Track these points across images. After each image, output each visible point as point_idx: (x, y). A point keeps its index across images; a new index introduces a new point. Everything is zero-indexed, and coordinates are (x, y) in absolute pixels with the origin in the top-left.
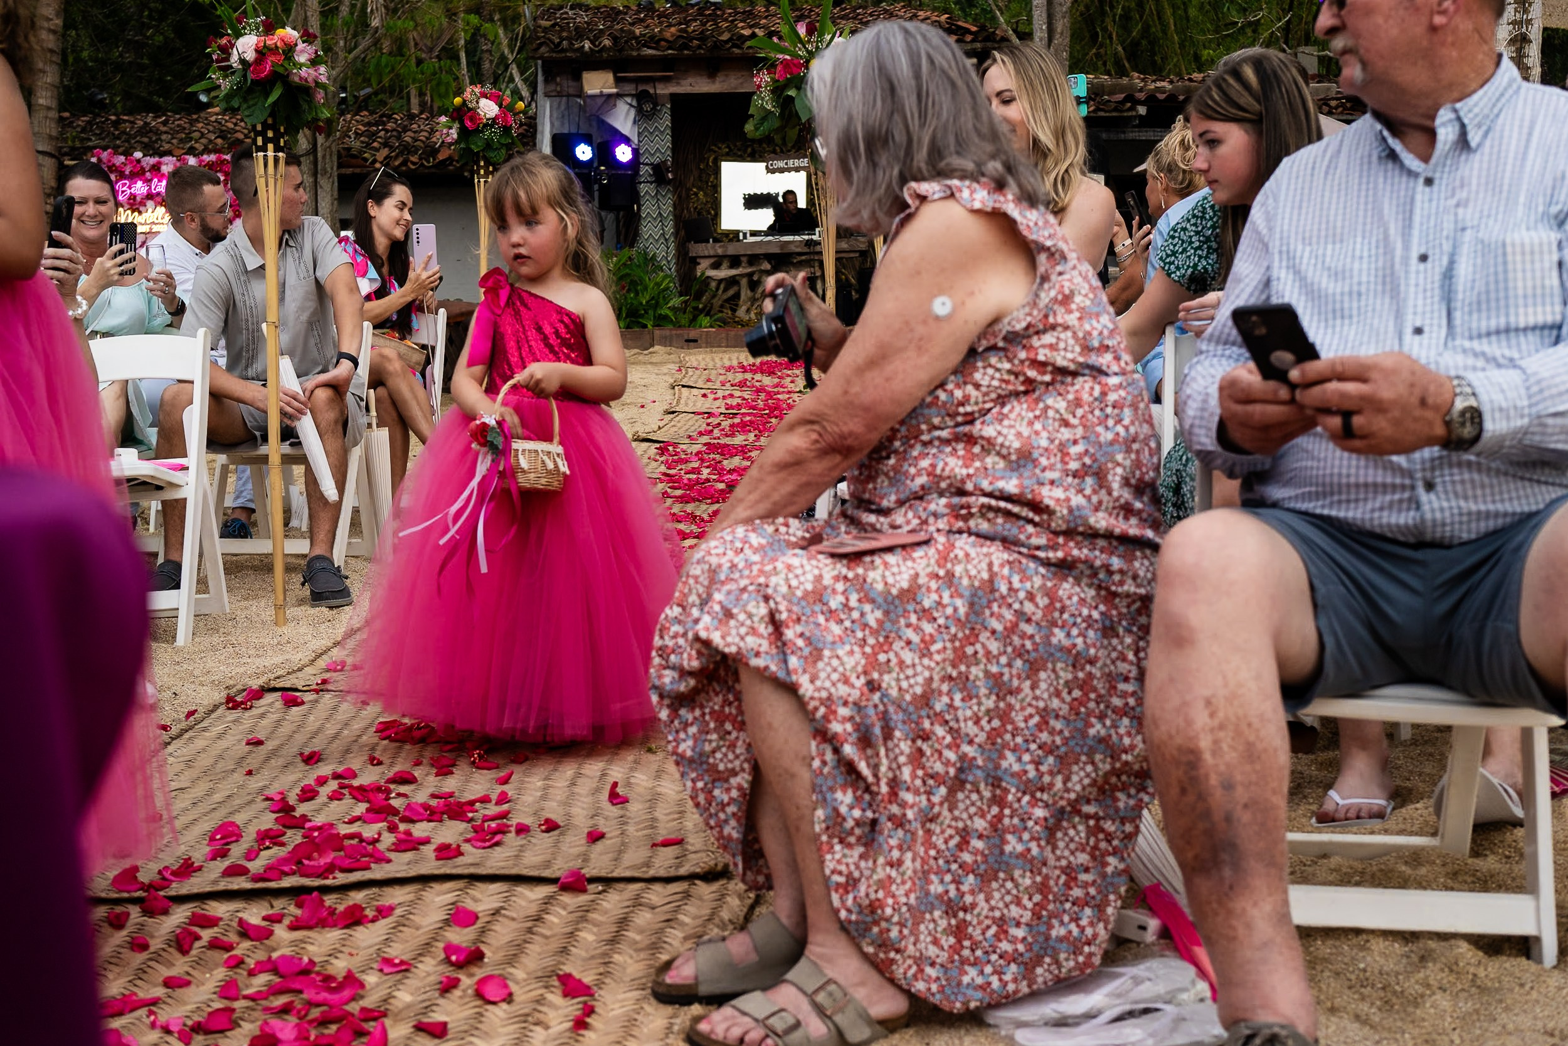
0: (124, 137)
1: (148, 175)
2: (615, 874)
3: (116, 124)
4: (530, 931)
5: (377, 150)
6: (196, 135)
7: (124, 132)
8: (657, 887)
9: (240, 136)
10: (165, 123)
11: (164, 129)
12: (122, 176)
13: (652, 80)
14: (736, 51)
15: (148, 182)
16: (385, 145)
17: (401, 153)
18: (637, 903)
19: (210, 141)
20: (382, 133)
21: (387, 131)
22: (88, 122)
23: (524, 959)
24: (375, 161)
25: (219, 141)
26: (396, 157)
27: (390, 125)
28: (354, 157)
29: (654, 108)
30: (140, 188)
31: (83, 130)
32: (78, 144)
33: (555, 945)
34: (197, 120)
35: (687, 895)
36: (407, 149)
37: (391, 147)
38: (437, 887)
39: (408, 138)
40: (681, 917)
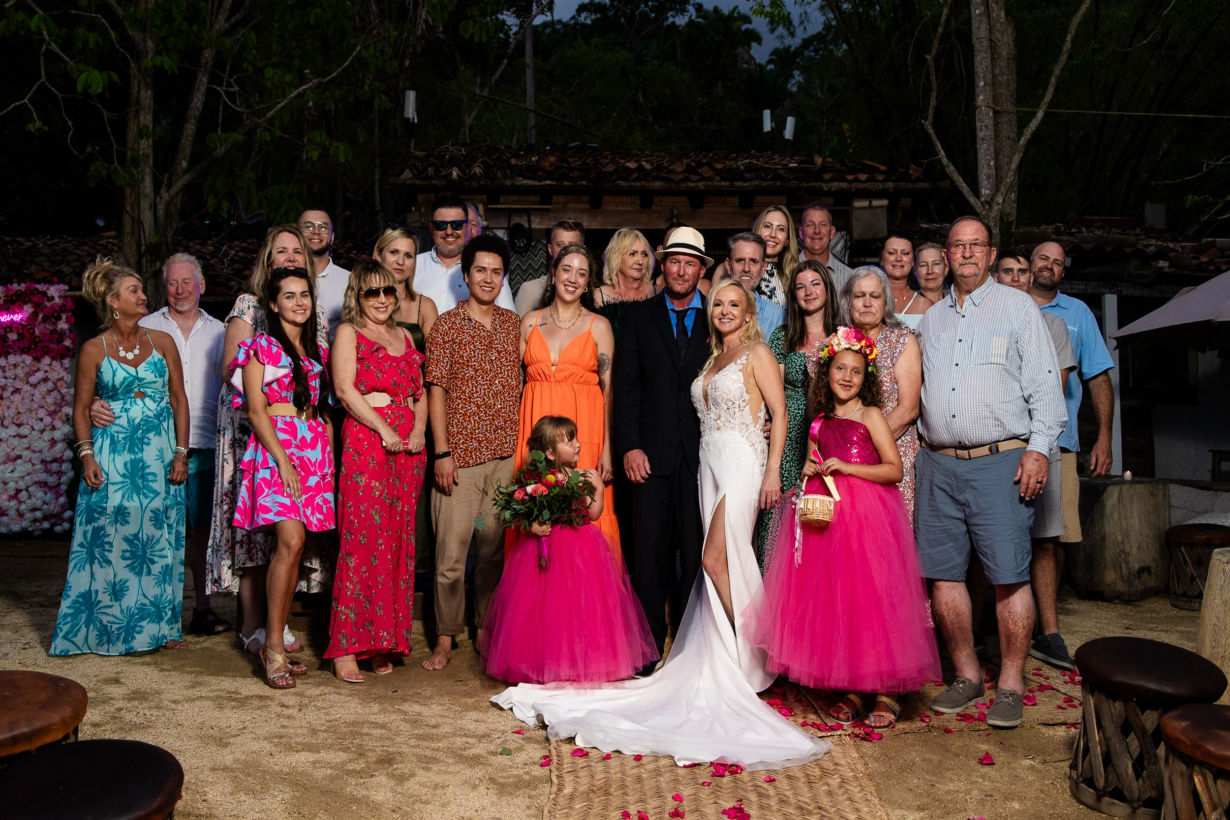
13: (528, 212)
14: (622, 183)
29: (528, 245)
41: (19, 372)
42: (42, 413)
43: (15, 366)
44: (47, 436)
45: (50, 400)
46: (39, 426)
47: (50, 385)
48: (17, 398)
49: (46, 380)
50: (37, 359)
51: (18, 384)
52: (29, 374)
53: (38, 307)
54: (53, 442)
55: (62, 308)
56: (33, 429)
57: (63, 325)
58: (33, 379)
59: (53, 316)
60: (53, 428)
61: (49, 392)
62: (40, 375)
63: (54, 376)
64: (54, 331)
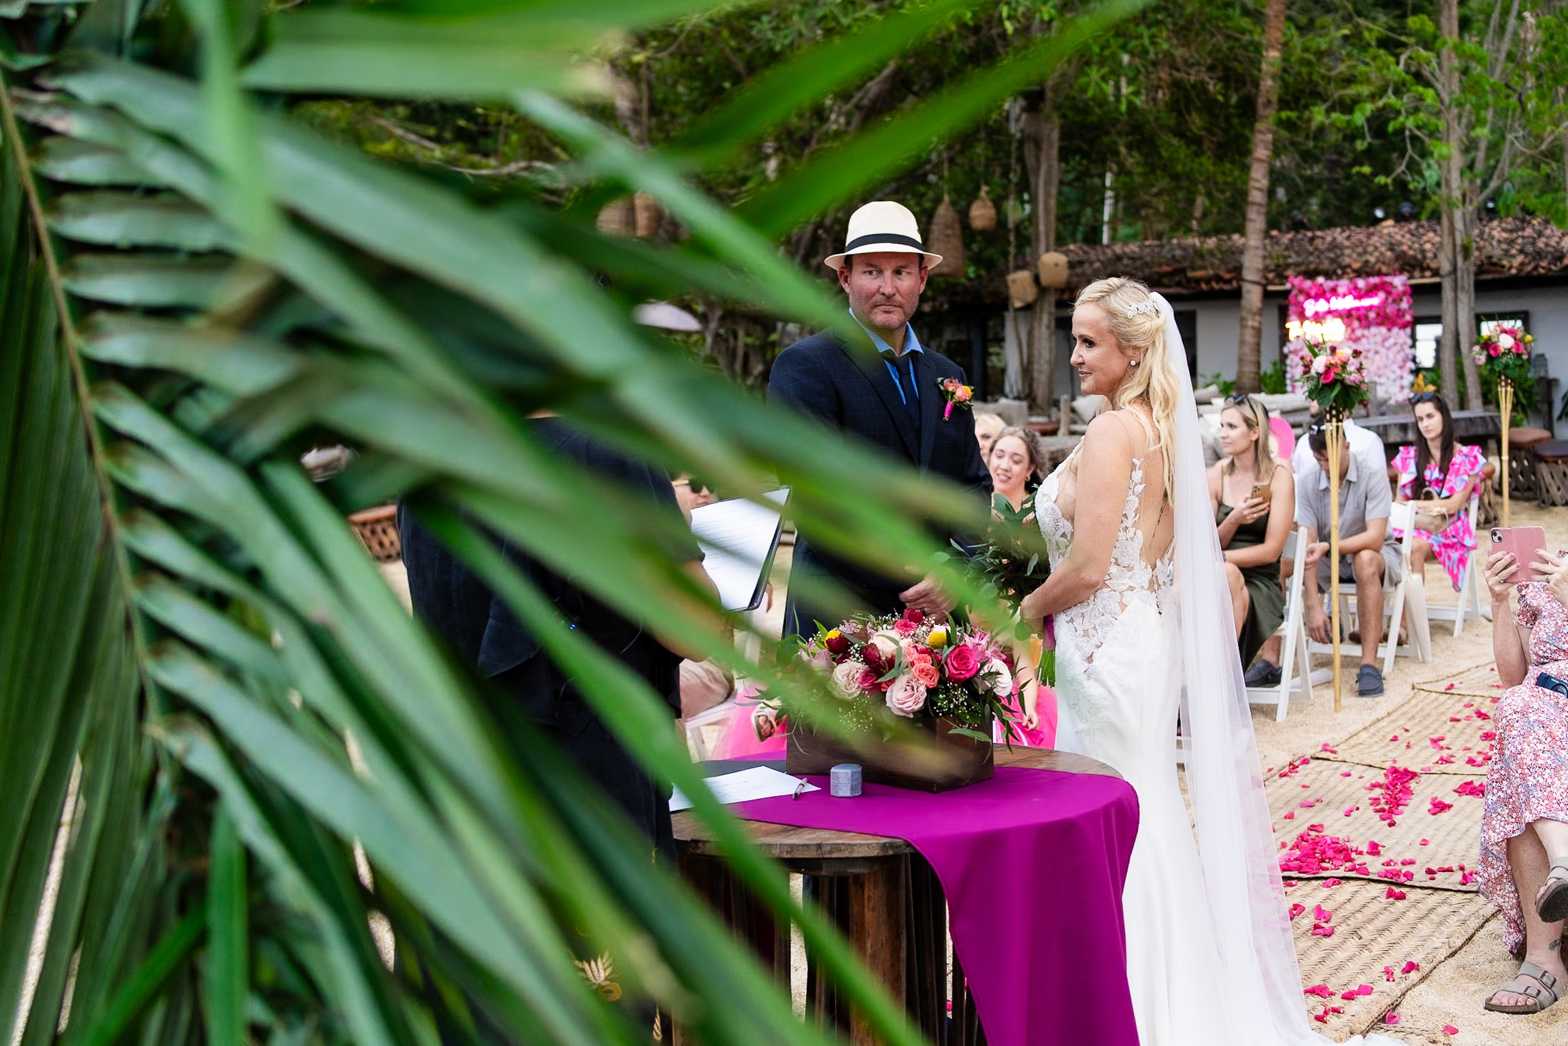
0: (1317, 253)
1: (1328, 295)
2: (1440, 887)
3: (1312, 239)
4: (1385, 909)
5: (1514, 256)
6: (1370, 249)
7: (1317, 249)
8: (1459, 895)
9: (1405, 248)
10: (1348, 238)
11: (1346, 243)
12: (1308, 296)
15: (1328, 300)
16: (1521, 251)
17: (1534, 259)
18: (1444, 902)
19: (1382, 254)
20: (1520, 241)
21: (1523, 237)
22: (1291, 241)
23: (1376, 922)
24: (1511, 267)
25: (1389, 254)
26: (1529, 263)
27: (1528, 232)
28: (1494, 264)
30: (1322, 306)
31: (1287, 249)
32: (1281, 261)
33: (1394, 916)
34: (1373, 234)
35: (1471, 900)
36: (1539, 255)
37: (1526, 254)
38: (1352, 883)
39: (1541, 244)
40: (1461, 911)
41: (1379, 339)
42: (1395, 367)
43: (1375, 335)
44: (1398, 383)
45: (1400, 357)
46: (1393, 376)
47: (1398, 347)
48: (1377, 357)
49: (1395, 344)
50: (1389, 330)
51: (1379, 348)
52: (1385, 339)
53: (1388, 293)
54: (1402, 388)
55: (1404, 293)
56: (1388, 378)
57: (1404, 305)
58: (1387, 344)
59: (1398, 300)
60: (1402, 378)
61: (1399, 352)
62: (1391, 341)
63: (1400, 341)
64: (1399, 310)
